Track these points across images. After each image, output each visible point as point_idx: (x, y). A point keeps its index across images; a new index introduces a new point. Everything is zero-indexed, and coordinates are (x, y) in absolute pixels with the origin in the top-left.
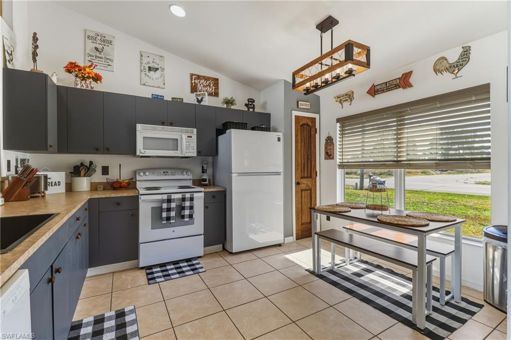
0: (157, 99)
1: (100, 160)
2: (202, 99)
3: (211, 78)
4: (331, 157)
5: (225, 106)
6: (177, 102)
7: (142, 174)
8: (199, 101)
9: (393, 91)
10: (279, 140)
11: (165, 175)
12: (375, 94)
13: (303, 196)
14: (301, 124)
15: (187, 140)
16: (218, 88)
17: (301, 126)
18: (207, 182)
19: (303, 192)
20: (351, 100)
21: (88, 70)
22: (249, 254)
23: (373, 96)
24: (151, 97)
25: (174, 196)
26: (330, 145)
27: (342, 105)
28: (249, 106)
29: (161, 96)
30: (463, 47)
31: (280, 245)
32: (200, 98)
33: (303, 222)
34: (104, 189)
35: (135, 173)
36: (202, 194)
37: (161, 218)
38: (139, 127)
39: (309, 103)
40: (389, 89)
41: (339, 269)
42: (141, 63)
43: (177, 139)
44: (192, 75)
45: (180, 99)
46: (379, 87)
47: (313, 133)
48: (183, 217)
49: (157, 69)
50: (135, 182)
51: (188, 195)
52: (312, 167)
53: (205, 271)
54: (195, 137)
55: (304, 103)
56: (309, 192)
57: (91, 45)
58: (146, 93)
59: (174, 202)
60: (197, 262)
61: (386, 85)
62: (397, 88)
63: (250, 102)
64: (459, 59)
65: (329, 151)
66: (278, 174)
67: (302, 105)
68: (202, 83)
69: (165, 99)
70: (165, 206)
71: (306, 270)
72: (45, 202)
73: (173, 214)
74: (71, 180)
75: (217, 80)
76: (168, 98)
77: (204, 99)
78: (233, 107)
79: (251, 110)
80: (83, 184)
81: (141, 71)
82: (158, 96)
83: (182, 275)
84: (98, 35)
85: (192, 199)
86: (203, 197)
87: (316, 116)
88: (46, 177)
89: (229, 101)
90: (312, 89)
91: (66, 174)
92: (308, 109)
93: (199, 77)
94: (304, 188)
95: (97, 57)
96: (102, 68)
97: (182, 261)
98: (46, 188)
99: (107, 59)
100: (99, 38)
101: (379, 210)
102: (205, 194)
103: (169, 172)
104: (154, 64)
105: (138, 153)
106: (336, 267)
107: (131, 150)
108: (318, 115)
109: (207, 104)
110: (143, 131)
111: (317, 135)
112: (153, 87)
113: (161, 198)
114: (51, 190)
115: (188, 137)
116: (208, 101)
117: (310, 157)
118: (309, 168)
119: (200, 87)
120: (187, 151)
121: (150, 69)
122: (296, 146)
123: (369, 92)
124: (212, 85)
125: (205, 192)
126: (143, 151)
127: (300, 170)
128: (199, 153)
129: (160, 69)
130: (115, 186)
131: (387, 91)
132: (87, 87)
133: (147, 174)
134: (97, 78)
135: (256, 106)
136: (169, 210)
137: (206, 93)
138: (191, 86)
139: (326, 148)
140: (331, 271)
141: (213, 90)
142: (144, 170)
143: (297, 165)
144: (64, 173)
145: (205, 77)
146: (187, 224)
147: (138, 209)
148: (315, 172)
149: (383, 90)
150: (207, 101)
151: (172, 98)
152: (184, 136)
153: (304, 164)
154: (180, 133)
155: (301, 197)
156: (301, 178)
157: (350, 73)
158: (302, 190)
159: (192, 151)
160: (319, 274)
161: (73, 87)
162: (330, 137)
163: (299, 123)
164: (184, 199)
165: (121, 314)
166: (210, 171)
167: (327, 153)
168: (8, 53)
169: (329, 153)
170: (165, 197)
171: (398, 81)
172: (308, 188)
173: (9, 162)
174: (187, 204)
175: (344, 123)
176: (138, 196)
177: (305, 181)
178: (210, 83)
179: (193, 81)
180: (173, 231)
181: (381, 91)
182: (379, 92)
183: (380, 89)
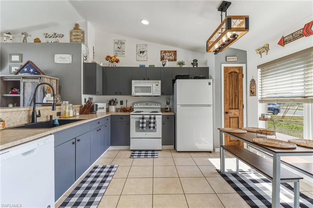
0: (142, 67)
1: (119, 98)
2: (165, 64)
3: (172, 51)
4: (254, 94)
5: (179, 66)
6: (152, 67)
7: (136, 105)
8: (164, 65)
9: (299, 39)
10: (210, 84)
11: (147, 105)
12: (284, 44)
14: (229, 72)
15: (156, 87)
16: (176, 56)
17: (229, 73)
18: (169, 110)
19: (231, 119)
20: (267, 51)
21: (113, 58)
22: (188, 154)
23: (283, 46)
24: (139, 66)
25: (145, 116)
26: (253, 86)
27: (261, 56)
28: (194, 64)
29: (144, 65)
31: (210, 152)
32: (164, 64)
33: (231, 139)
34: (121, 111)
35: (133, 104)
36: (161, 116)
37: (140, 127)
38: (133, 81)
39: (236, 57)
40: (295, 38)
41: (243, 174)
42: (137, 50)
43: (151, 87)
44: (161, 51)
45: (153, 65)
46: (287, 38)
47: (240, 77)
48: (150, 127)
49: (144, 52)
50: (133, 108)
51: (152, 116)
52: (240, 102)
53: (157, 158)
54: (160, 85)
55: (232, 57)
56: (236, 119)
57: (116, 46)
58: (137, 65)
59: (145, 119)
60: (157, 152)
61: (293, 35)
62: (301, 37)
63: (195, 61)
65: (252, 90)
66: (209, 106)
67: (230, 59)
68: (167, 55)
69: (146, 66)
70: (141, 121)
71: (216, 170)
72: (96, 115)
73: (145, 125)
74: (109, 107)
75: (176, 51)
76: (147, 66)
77: (166, 64)
78: (183, 66)
79: (195, 66)
80: (113, 109)
81: (137, 54)
82: (142, 65)
83: (146, 157)
84: (119, 41)
85: (155, 118)
86: (161, 118)
87: (244, 65)
88: (97, 105)
89: (180, 63)
90: (218, 50)
91: (106, 104)
92: (236, 61)
93: (165, 52)
94: (231, 116)
95: (118, 51)
96: (121, 56)
97: (150, 150)
98: (97, 110)
99: (123, 51)
100: (119, 42)
101: (264, 134)
102: (162, 116)
103: (149, 103)
104: (143, 50)
105: (132, 94)
106: (240, 173)
107: (130, 93)
108: (245, 64)
109: (167, 67)
110: (135, 84)
111: (244, 79)
112: (142, 61)
113: (139, 117)
114: (99, 111)
115: (156, 85)
116: (169, 64)
117: (237, 94)
118: (237, 102)
119: (165, 57)
120: (155, 93)
121: (141, 52)
122: (225, 87)
123: (280, 43)
124: (172, 55)
125: (162, 115)
126: (134, 93)
127: (228, 103)
128: (162, 93)
129: (145, 52)
130: (125, 110)
131: (294, 40)
132: (114, 65)
133: (138, 104)
134: (117, 61)
135: (198, 64)
136: (143, 123)
137: (167, 60)
138: (161, 58)
139: (250, 87)
140: (235, 175)
141: (173, 58)
142: (137, 103)
143: (226, 100)
144: (105, 104)
145: (169, 51)
146: (152, 131)
147: (130, 122)
148: (242, 105)
149: (290, 40)
150: (167, 64)
151: (149, 66)
152: (154, 85)
153: (232, 100)
154: (152, 84)
155: (230, 122)
156: (229, 109)
157: (234, 37)
158: (230, 118)
159: (158, 93)
160: (224, 174)
161: (108, 66)
162: (253, 79)
163: (228, 71)
164: (150, 118)
165: (112, 167)
166: (171, 104)
167: (251, 91)
168: (85, 57)
169: (253, 91)
170: (141, 116)
171: (302, 31)
172: (236, 116)
173: (85, 99)
174: (152, 121)
175: (263, 69)
176: (130, 115)
177: (233, 111)
178: (171, 54)
179: (162, 55)
180: (146, 134)
181: (289, 41)
182: (287, 42)
183: (288, 39)
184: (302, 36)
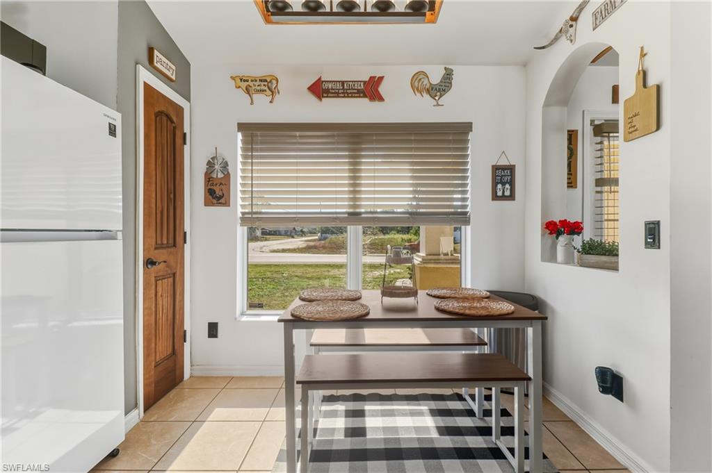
12: (323, 96)
13: (159, 294)
17: (157, 114)
19: (159, 282)
20: (273, 94)
23: (320, 99)
27: (251, 99)
30: (445, 68)
31: (114, 454)
33: (158, 360)
39: (173, 67)
40: (347, 94)
46: (330, 86)
47: (179, 140)
52: (177, 222)
55: (165, 60)
56: (170, 280)
61: (343, 85)
62: (360, 97)
64: (441, 82)
67: (160, 62)
92: (172, 81)
94: (161, 274)
117: (172, 196)
118: (172, 224)
122: (147, 165)
123: (312, 90)
127: (153, 227)
131: (345, 97)
139: (209, 180)
143: (147, 213)
148: (181, 233)
149: (337, 93)
153: (162, 213)
155: (156, 296)
156: (156, 248)
158: (157, 279)
162: (220, 158)
171: (362, 85)
172: (169, 271)
175: (251, 135)
177: (163, 255)
181: (333, 93)
182: (330, 95)
183: (332, 89)
184: (361, 95)
